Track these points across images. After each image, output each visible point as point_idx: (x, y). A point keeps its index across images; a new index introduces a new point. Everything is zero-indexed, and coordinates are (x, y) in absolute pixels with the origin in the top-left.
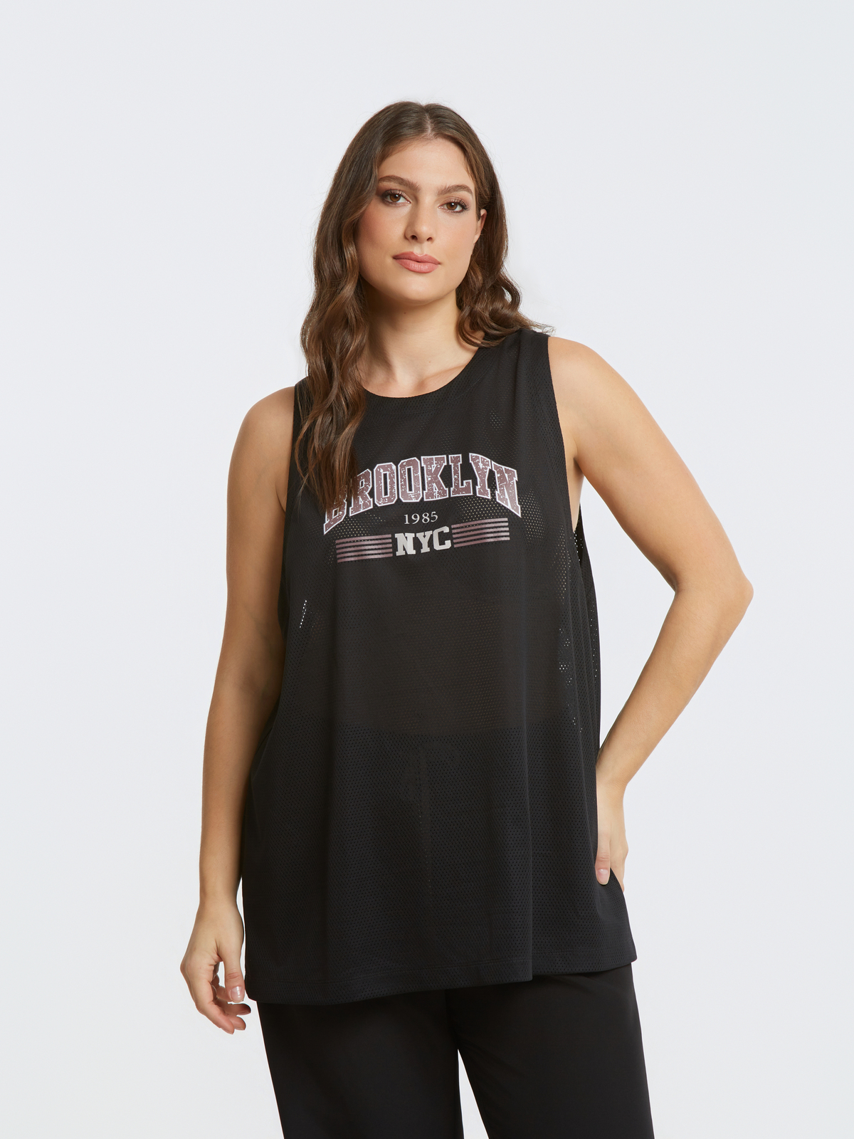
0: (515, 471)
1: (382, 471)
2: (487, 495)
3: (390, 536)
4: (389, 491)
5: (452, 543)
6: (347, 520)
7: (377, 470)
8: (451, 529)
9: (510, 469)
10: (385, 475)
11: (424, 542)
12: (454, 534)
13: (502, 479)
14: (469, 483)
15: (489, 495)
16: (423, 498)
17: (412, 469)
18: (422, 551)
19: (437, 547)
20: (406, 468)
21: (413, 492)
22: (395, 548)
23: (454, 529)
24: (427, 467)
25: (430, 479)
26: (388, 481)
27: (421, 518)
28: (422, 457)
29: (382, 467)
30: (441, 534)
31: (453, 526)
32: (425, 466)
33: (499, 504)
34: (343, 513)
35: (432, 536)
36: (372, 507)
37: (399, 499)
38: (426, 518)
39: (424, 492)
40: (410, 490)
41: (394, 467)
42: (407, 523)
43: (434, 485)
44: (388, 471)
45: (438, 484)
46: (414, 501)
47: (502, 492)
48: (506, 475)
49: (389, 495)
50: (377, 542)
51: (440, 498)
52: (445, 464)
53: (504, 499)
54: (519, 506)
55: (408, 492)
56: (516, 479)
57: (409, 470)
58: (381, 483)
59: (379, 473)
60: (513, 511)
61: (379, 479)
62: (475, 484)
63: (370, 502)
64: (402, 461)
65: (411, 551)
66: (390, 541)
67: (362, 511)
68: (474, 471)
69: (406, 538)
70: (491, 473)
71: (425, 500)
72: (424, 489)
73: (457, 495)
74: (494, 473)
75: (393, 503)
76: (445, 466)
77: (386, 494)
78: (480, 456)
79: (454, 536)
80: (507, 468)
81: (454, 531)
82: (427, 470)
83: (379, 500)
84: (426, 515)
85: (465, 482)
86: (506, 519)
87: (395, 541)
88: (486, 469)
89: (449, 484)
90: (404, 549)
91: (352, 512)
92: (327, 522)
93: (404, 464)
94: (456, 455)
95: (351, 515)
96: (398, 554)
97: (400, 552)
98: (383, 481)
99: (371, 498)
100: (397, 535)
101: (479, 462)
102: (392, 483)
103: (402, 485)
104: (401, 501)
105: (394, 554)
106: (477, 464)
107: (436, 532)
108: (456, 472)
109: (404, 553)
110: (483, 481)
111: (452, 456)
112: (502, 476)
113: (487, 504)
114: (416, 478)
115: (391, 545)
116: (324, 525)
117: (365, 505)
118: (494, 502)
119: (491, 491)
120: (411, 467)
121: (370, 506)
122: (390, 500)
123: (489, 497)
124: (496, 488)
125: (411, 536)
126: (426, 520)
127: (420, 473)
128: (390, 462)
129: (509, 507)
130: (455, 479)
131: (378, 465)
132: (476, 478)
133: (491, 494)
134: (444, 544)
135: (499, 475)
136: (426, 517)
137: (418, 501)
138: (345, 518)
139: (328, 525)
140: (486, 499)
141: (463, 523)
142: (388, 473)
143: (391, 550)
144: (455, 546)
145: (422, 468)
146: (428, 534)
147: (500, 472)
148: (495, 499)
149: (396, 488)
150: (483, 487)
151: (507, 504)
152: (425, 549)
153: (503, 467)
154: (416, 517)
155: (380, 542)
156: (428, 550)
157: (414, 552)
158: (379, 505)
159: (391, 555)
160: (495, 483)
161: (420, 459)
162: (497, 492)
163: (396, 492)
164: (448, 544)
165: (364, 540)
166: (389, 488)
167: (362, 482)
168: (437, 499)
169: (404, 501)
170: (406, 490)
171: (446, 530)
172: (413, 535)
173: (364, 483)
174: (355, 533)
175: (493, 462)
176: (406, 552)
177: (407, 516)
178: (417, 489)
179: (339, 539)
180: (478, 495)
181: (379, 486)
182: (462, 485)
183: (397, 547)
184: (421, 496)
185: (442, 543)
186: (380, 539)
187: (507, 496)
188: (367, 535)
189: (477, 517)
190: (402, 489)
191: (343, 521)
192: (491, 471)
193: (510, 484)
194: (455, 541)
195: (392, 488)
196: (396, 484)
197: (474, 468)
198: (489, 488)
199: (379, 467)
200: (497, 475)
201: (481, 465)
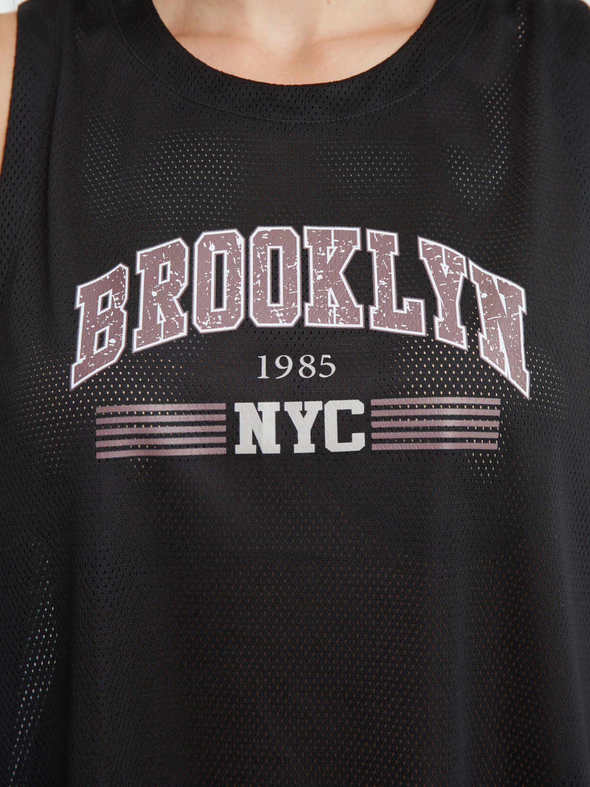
0: (522, 290)
1: (212, 247)
2: (460, 340)
3: (223, 406)
4: (225, 297)
5: (369, 441)
6: (126, 363)
7: (201, 245)
8: (368, 408)
9: (510, 283)
10: (219, 258)
11: (304, 427)
12: (377, 419)
13: (492, 302)
14: (417, 306)
15: (465, 341)
16: (302, 319)
17: (281, 253)
18: (298, 449)
19: (333, 444)
20: (269, 248)
21: (281, 304)
22: (233, 436)
23: (377, 408)
24: (315, 250)
25: (320, 277)
26: (226, 272)
27: (297, 365)
28: (306, 228)
29: (214, 239)
30: (344, 416)
31: (374, 402)
32: (311, 248)
33: (486, 364)
34: (118, 345)
35: (321, 415)
36: (184, 333)
37: (247, 319)
38: (309, 366)
39: (307, 305)
40: (275, 299)
41: (240, 241)
42: (264, 376)
43: (331, 292)
44: (227, 248)
45: (339, 290)
46: (282, 324)
47: (493, 335)
48: (502, 297)
49: (224, 309)
50: (192, 418)
51: (341, 325)
52: (358, 247)
53: (496, 355)
54: (527, 373)
55: (269, 304)
56: (523, 309)
57: (275, 254)
58: (209, 276)
59: (205, 253)
60: (514, 382)
61: (204, 268)
62: (432, 310)
63: (180, 320)
64: (260, 229)
65: (270, 446)
66: (223, 417)
67: (162, 340)
68: (429, 281)
69: (260, 414)
70: (468, 288)
71: (307, 324)
72: (305, 298)
73: (387, 329)
74: (474, 289)
75: (235, 327)
76: (357, 252)
77: (219, 304)
78: (444, 247)
79: (375, 424)
80: (504, 280)
81: (374, 413)
82: (315, 256)
83: (202, 317)
84: (307, 360)
85: (406, 301)
86: (497, 402)
87: (233, 420)
88: (457, 277)
89: (365, 295)
90: (255, 441)
91: (139, 341)
92: (79, 361)
93: (265, 236)
94: (383, 233)
95: (135, 349)
96: (239, 450)
97: (244, 447)
98: (213, 272)
99: (184, 310)
100: (239, 407)
101: (441, 260)
102: (234, 278)
103: (256, 288)
104: (252, 324)
105: (231, 450)
106: (436, 266)
107: (333, 408)
108: (383, 273)
109: (253, 450)
110: (449, 306)
111: (375, 232)
112: (493, 299)
113: (458, 361)
114: (290, 273)
115: (223, 429)
116: (73, 366)
117: (170, 327)
118: (474, 358)
119: (468, 331)
120: (281, 248)
121: (181, 330)
122: (227, 321)
123: (464, 346)
124: (479, 325)
125: (270, 408)
126: (307, 371)
127: (298, 263)
128: (233, 228)
129: (506, 373)
130: (381, 287)
131: (204, 234)
132: (435, 299)
133: (469, 338)
134: (349, 440)
135: (485, 295)
136: (307, 364)
137: (291, 324)
138: (122, 357)
139: (82, 370)
140: (456, 349)
141: (397, 396)
142: (226, 253)
143: (223, 440)
144: (375, 447)
145: (305, 253)
146: (313, 407)
147: (488, 287)
148: (478, 352)
149: (242, 292)
150: (450, 320)
151: (502, 366)
152: (304, 445)
153: (495, 278)
154: (284, 362)
155: (199, 418)
156: (311, 449)
157: (276, 449)
158: (201, 331)
159: (223, 451)
160: (477, 314)
161: (301, 233)
162: (482, 336)
163: (242, 303)
164: (358, 442)
165: (155, 413)
166: (225, 289)
167: (165, 268)
168: (335, 325)
169: (258, 325)
170: (264, 301)
171: (357, 407)
172: (275, 406)
173: (169, 272)
174: (136, 394)
175: (471, 263)
176: (259, 449)
177: (264, 358)
178: (290, 298)
179: (104, 404)
180: (438, 338)
181: (204, 285)
182: (400, 306)
183: (238, 433)
184: (299, 314)
185: (344, 437)
186: (201, 412)
187: (503, 349)
188: (172, 402)
189: (433, 387)
190: (256, 295)
191: (118, 363)
192: (467, 283)
193: (510, 320)
194: (374, 436)
195: (233, 291)
196: (242, 283)
197: (430, 273)
198: (463, 322)
199: (206, 239)
200: (481, 296)
201: (445, 268)
